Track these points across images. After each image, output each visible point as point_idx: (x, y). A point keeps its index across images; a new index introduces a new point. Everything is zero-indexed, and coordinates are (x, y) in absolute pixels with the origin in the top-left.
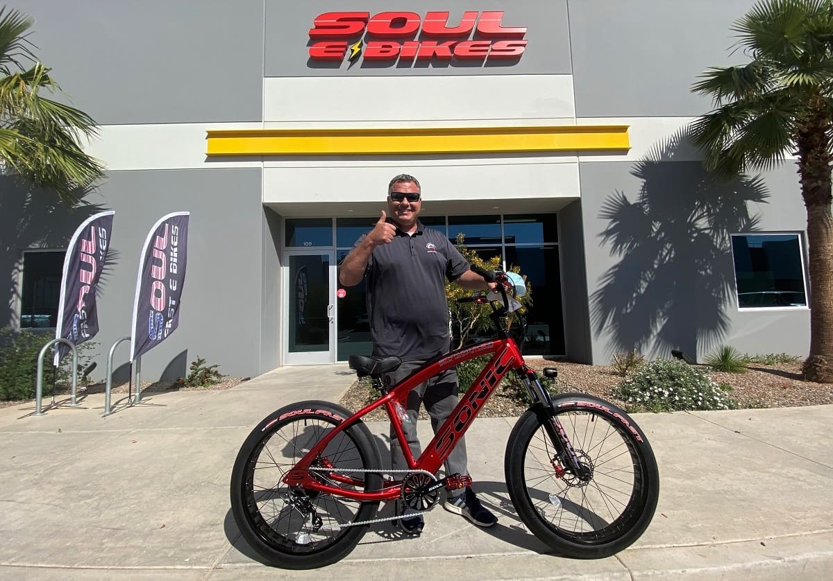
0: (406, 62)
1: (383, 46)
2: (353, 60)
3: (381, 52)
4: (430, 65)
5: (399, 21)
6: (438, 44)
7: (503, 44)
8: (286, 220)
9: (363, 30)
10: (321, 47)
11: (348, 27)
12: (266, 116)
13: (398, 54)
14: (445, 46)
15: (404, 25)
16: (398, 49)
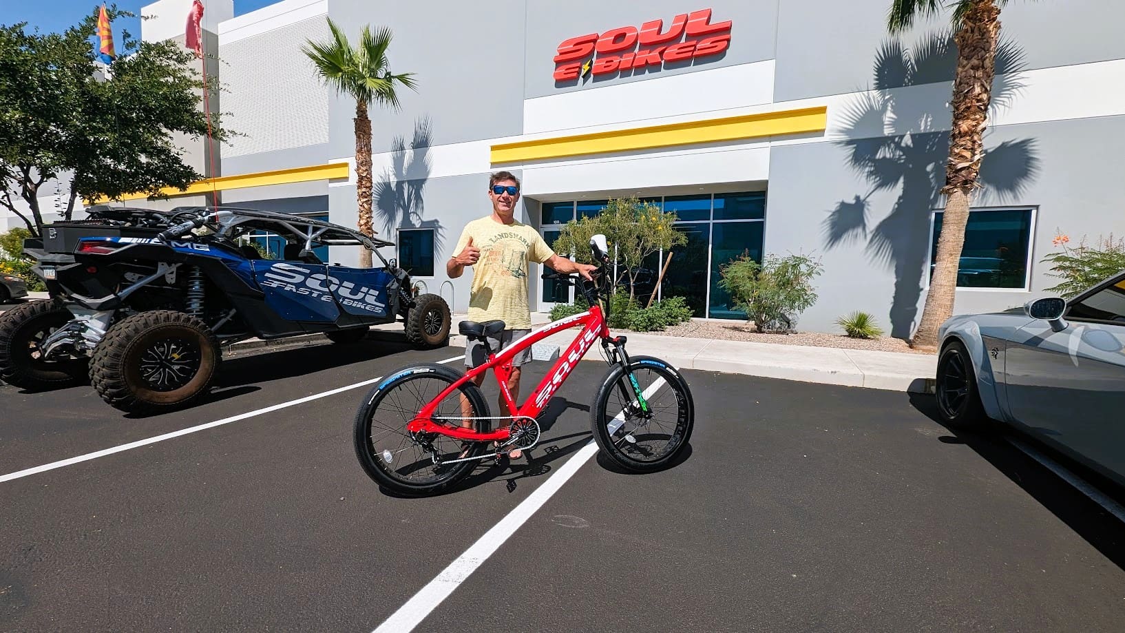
0: (626, 72)
1: (607, 62)
2: (586, 77)
3: (605, 67)
4: (647, 71)
5: (620, 36)
6: (650, 52)
7: (705, 43)
8: (543, 204)
9: (594, 48)
10: (562, 70)
11: (581, 49)
12: (525, 131)
13: (618, 67)
14: (656, 53)
15: (623, 40)
16: (620, 62)
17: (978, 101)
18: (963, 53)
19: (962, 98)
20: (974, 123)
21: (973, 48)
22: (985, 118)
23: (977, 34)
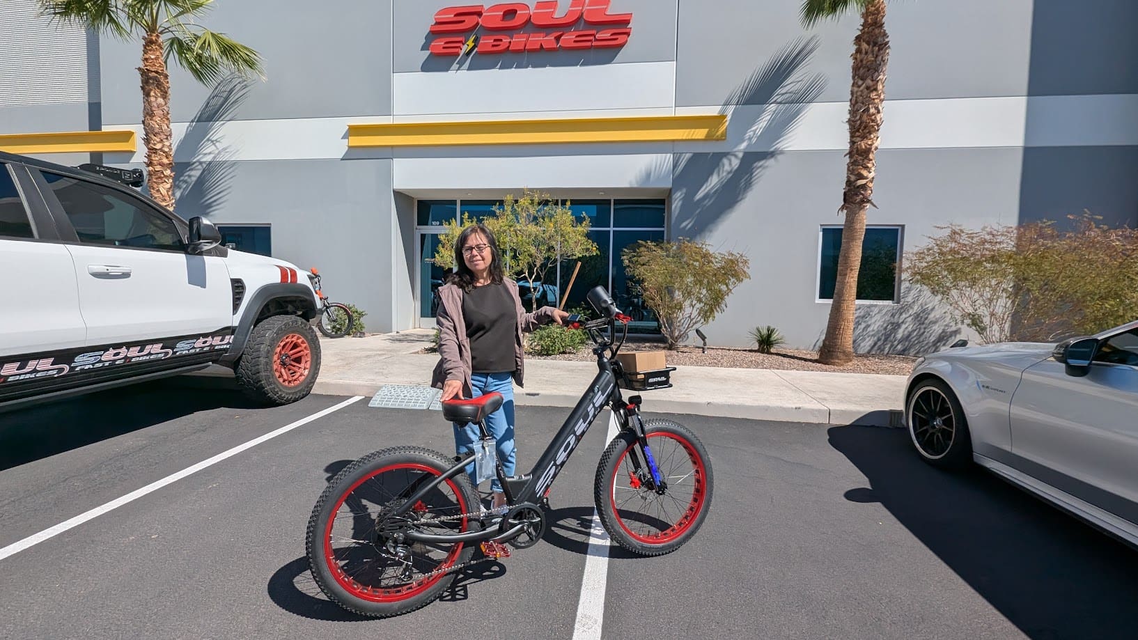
0: (517, 54)
1: (495, 40)
2: (468, 54)
3: (493, 46)
5: (510, 12)
6: (545, 36)
7: (607, 35)
8: (418, 201)
9: (478, 23)
10: (439, 43)
11: (464, 21)
12: (395, 112)
13: (509, 47)
14: (551, 38)
15: (514, 17)
16: (510, 42)
17: (873, 121)
18: (857, 73)
19: (858, 117)
20: (870, 143)
21: (867, 69)
22: (877, 138)
23: (871, 55)
